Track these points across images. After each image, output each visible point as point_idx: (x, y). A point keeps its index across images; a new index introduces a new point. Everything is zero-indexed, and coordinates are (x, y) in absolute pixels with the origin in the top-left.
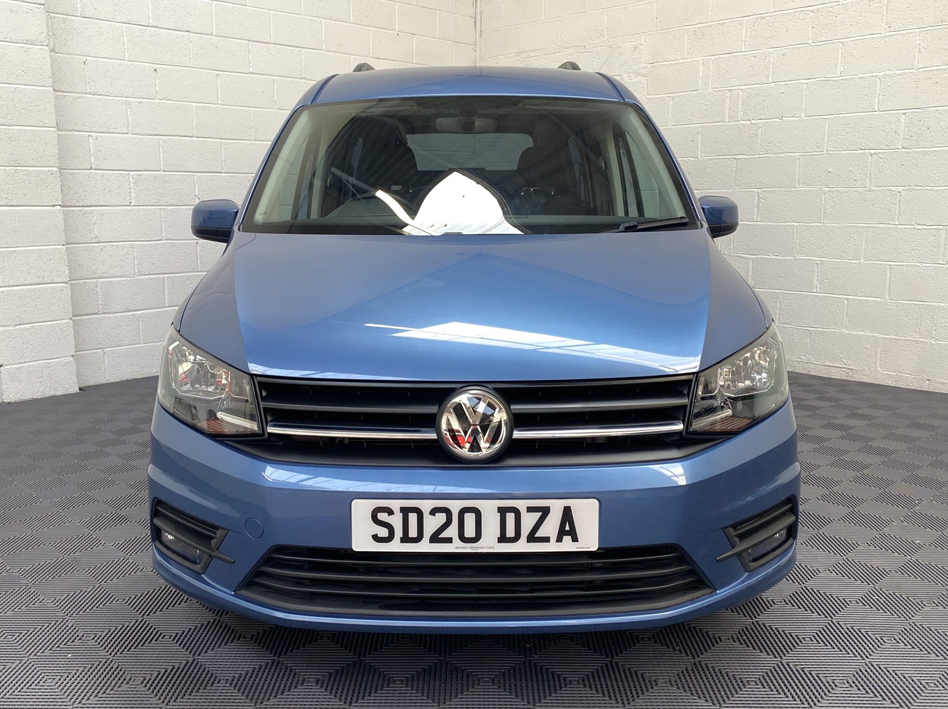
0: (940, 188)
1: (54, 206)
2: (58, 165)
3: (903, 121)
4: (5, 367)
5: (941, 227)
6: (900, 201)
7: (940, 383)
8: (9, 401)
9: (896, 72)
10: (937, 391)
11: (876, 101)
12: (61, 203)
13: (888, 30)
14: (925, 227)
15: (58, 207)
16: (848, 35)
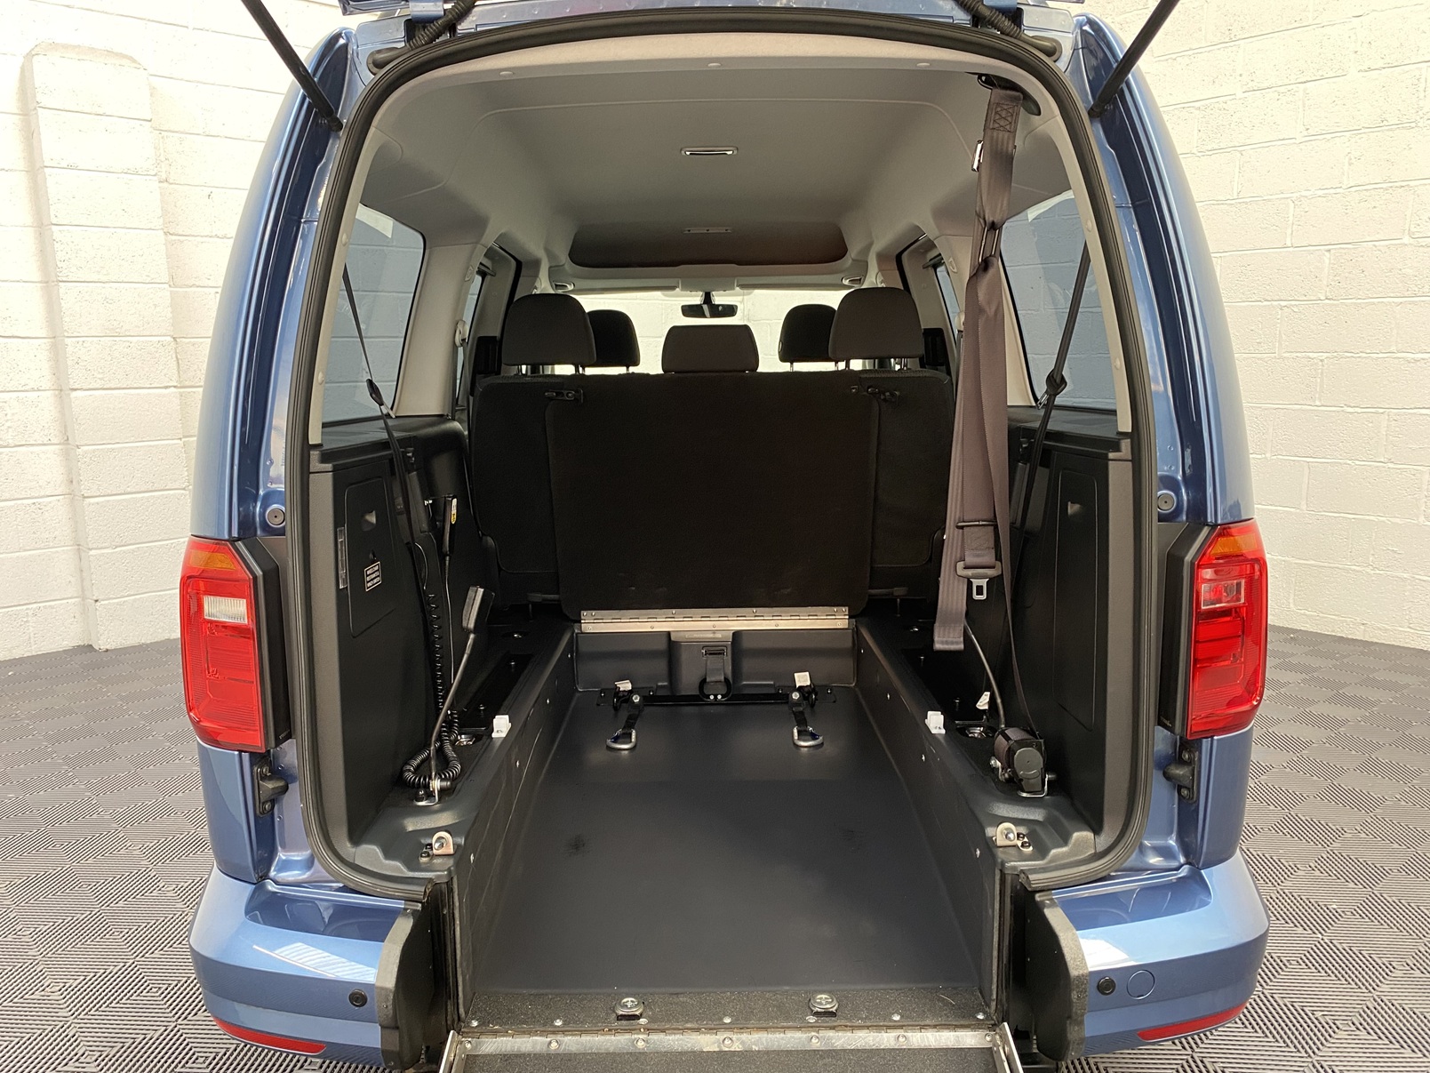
0: (1381, 355)
1: (166, 387)
2: (172, 333)
3: (1327, 261)
4: (102, 602)
5: (1381, 411)
6: (1322, 373)
7: (1381, 629)
8: (108, 647)
9: (1316, 192)
10: (1375, 640)
11: (1289, 231)
12: (176, 384)
13: (1305, 133)
14: (1359, 410)
15: (173, 389)
16: (1248, 142)
